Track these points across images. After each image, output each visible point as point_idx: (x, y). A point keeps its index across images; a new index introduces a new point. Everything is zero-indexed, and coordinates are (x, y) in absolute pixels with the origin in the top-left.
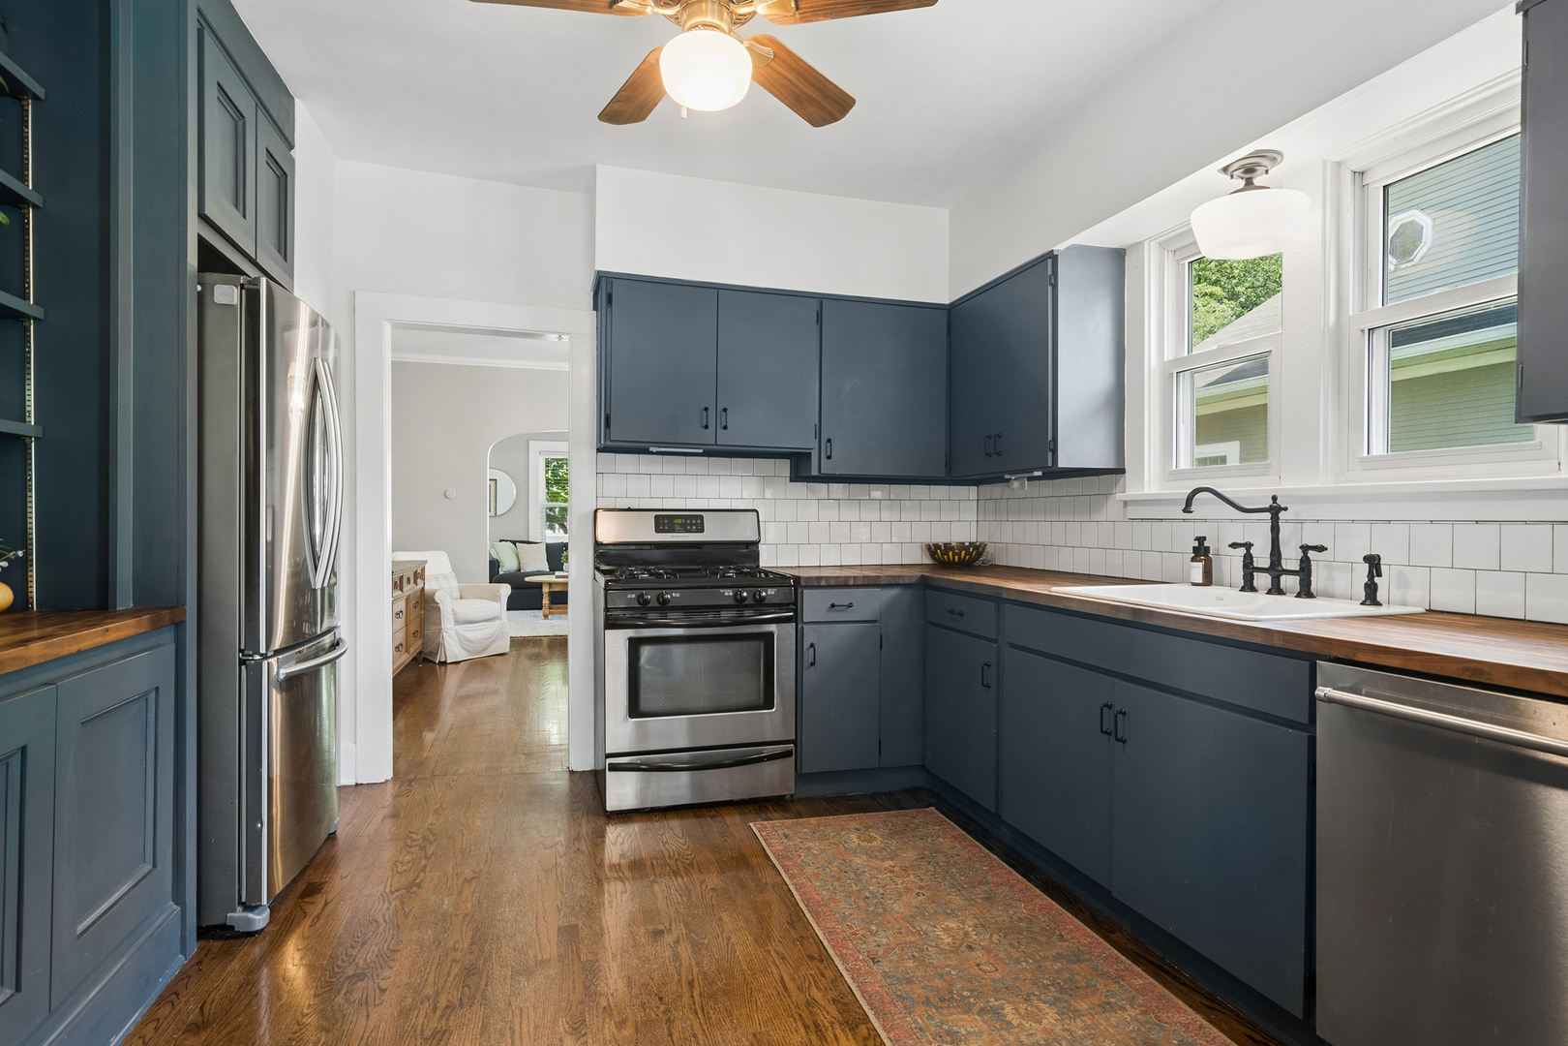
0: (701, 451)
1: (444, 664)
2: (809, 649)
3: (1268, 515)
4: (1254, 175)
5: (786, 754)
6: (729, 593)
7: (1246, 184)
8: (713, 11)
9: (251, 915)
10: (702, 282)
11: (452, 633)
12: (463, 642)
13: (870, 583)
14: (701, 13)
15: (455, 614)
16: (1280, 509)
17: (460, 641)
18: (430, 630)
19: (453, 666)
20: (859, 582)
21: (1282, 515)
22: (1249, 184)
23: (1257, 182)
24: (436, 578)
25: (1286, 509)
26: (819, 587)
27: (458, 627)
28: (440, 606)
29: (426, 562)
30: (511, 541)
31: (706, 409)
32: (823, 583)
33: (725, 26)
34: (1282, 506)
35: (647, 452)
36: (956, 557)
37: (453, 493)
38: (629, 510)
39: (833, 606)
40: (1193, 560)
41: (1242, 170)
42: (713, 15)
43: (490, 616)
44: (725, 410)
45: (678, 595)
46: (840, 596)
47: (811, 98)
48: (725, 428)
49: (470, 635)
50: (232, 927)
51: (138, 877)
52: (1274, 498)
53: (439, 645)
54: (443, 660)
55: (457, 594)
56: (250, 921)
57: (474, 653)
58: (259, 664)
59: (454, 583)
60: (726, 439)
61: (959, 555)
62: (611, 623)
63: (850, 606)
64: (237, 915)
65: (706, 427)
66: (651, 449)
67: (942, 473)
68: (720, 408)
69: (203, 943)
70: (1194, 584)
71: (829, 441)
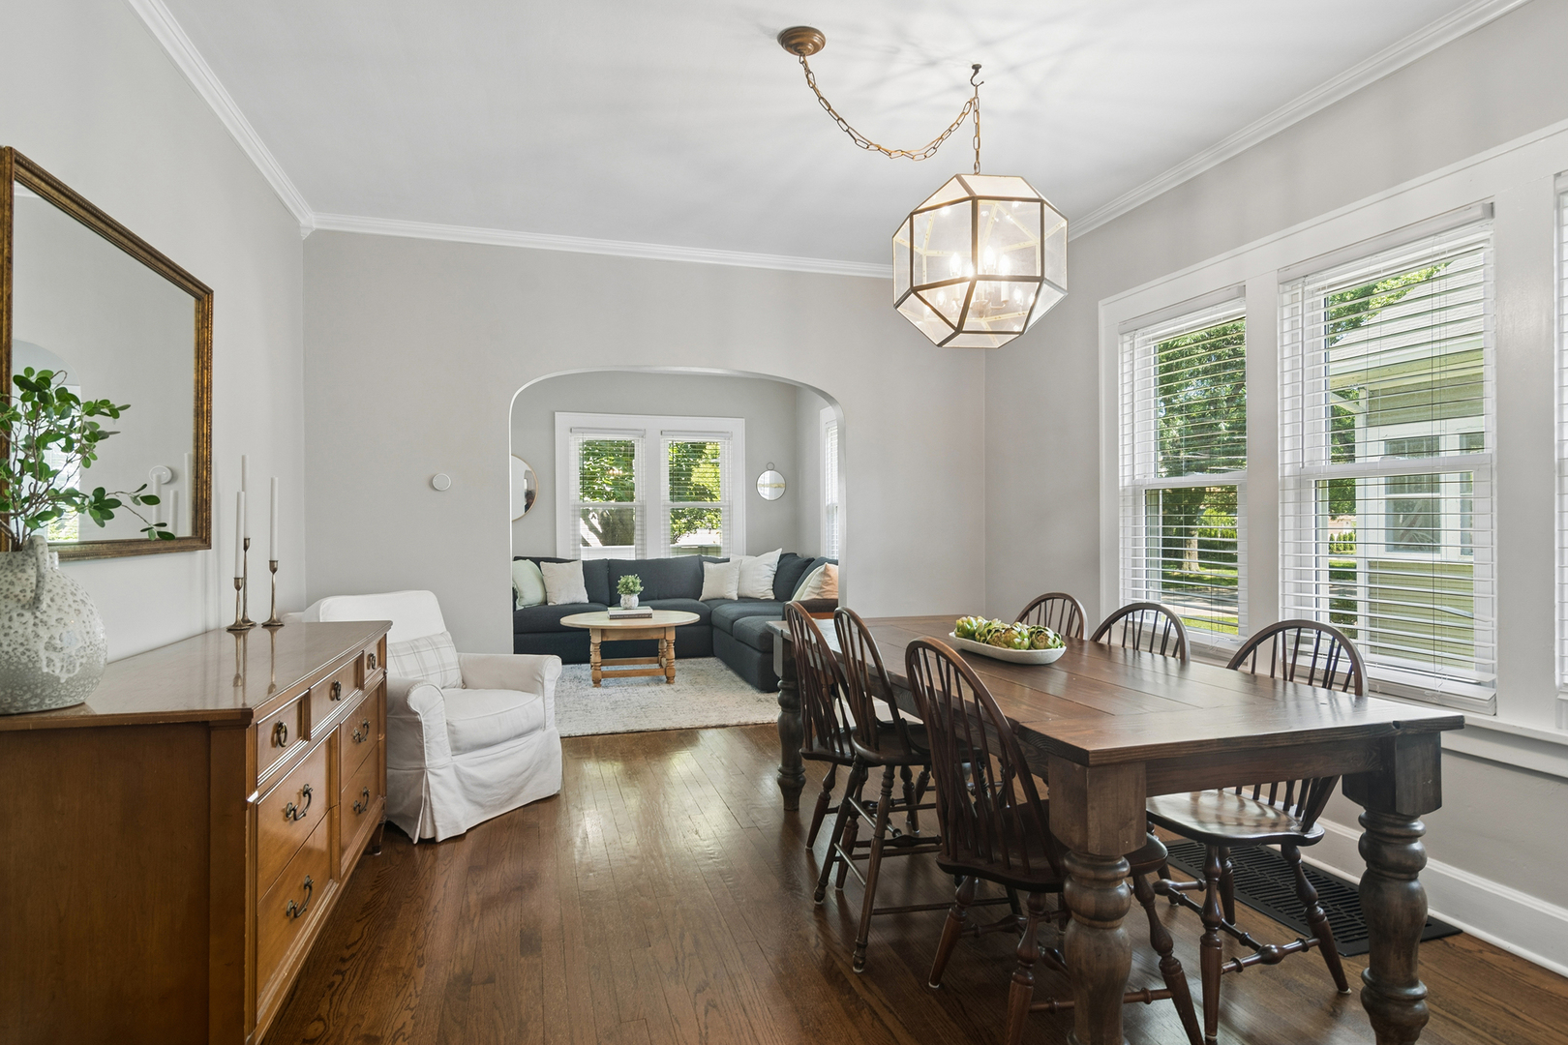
1: (432, 842)
11: (448, 775)
12: (471, 788)
15: (453, 732)
17: (464, 788)
18: (399, 770)
19: (450, 845)
24: (414, 647)
27: (461, 760)
28: (422, 719)
29: (388, 624)
30: (532, 559)
37: (444, 480)
43: (526, 725)
49: (484, 773)
53: (419, 805)
54: (428, 835)
55: (455, 677)
57: (494, 807)
59: (450, 655)
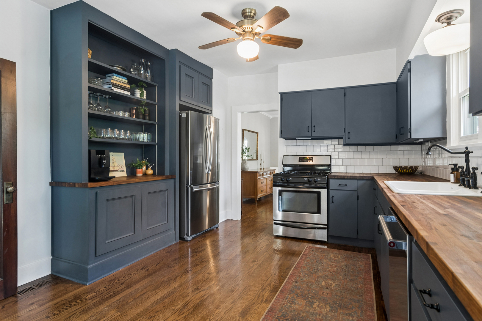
0: (310, 138)
2: (331, 197)
3: (464, 155)
4: (451, 20)
5: (325, 228)
6: (306, 179)
7: (448, 25)
8: (248, 35)
9: (187, 237)
10: (307, 90)
13: (353, 178)
14: (246, 36)
16: (469, 152)
20: (349, 178)
21: (470, 155)
22: (449, 24)
23: (452, 23)
25: (472, 152)
26: (335, 179)
29: (276, 170)
31: (309, 126)
32: (336, 177)
33: (252, 38)
34: (471, 151)
35: (295, 139)
36: (407, 171)
38: (293, 156)
39: (340, 185)
40: (451, 173)
41: (446, 19)
42: (248, 36)
44: (314, 126)
45: (292, 179)
46: (343, 182)
47: (289, 43)
48: (314, 131)
50: (185, 239)
51: (163, 223)
52: (467, 148)
56: (187, 238)
58: (189, 187)
60: (314, 135)
61: (408, 170)
62: (275, 186)
63: (346, 185)
64: (185, 237)
65: (309, 132)
66: (296, 139)
67: (394, 141)
68: (313, 126)
69: (180, 240)
70: (452, 183)
71: (349, 133)
